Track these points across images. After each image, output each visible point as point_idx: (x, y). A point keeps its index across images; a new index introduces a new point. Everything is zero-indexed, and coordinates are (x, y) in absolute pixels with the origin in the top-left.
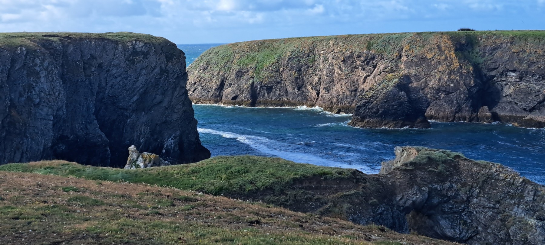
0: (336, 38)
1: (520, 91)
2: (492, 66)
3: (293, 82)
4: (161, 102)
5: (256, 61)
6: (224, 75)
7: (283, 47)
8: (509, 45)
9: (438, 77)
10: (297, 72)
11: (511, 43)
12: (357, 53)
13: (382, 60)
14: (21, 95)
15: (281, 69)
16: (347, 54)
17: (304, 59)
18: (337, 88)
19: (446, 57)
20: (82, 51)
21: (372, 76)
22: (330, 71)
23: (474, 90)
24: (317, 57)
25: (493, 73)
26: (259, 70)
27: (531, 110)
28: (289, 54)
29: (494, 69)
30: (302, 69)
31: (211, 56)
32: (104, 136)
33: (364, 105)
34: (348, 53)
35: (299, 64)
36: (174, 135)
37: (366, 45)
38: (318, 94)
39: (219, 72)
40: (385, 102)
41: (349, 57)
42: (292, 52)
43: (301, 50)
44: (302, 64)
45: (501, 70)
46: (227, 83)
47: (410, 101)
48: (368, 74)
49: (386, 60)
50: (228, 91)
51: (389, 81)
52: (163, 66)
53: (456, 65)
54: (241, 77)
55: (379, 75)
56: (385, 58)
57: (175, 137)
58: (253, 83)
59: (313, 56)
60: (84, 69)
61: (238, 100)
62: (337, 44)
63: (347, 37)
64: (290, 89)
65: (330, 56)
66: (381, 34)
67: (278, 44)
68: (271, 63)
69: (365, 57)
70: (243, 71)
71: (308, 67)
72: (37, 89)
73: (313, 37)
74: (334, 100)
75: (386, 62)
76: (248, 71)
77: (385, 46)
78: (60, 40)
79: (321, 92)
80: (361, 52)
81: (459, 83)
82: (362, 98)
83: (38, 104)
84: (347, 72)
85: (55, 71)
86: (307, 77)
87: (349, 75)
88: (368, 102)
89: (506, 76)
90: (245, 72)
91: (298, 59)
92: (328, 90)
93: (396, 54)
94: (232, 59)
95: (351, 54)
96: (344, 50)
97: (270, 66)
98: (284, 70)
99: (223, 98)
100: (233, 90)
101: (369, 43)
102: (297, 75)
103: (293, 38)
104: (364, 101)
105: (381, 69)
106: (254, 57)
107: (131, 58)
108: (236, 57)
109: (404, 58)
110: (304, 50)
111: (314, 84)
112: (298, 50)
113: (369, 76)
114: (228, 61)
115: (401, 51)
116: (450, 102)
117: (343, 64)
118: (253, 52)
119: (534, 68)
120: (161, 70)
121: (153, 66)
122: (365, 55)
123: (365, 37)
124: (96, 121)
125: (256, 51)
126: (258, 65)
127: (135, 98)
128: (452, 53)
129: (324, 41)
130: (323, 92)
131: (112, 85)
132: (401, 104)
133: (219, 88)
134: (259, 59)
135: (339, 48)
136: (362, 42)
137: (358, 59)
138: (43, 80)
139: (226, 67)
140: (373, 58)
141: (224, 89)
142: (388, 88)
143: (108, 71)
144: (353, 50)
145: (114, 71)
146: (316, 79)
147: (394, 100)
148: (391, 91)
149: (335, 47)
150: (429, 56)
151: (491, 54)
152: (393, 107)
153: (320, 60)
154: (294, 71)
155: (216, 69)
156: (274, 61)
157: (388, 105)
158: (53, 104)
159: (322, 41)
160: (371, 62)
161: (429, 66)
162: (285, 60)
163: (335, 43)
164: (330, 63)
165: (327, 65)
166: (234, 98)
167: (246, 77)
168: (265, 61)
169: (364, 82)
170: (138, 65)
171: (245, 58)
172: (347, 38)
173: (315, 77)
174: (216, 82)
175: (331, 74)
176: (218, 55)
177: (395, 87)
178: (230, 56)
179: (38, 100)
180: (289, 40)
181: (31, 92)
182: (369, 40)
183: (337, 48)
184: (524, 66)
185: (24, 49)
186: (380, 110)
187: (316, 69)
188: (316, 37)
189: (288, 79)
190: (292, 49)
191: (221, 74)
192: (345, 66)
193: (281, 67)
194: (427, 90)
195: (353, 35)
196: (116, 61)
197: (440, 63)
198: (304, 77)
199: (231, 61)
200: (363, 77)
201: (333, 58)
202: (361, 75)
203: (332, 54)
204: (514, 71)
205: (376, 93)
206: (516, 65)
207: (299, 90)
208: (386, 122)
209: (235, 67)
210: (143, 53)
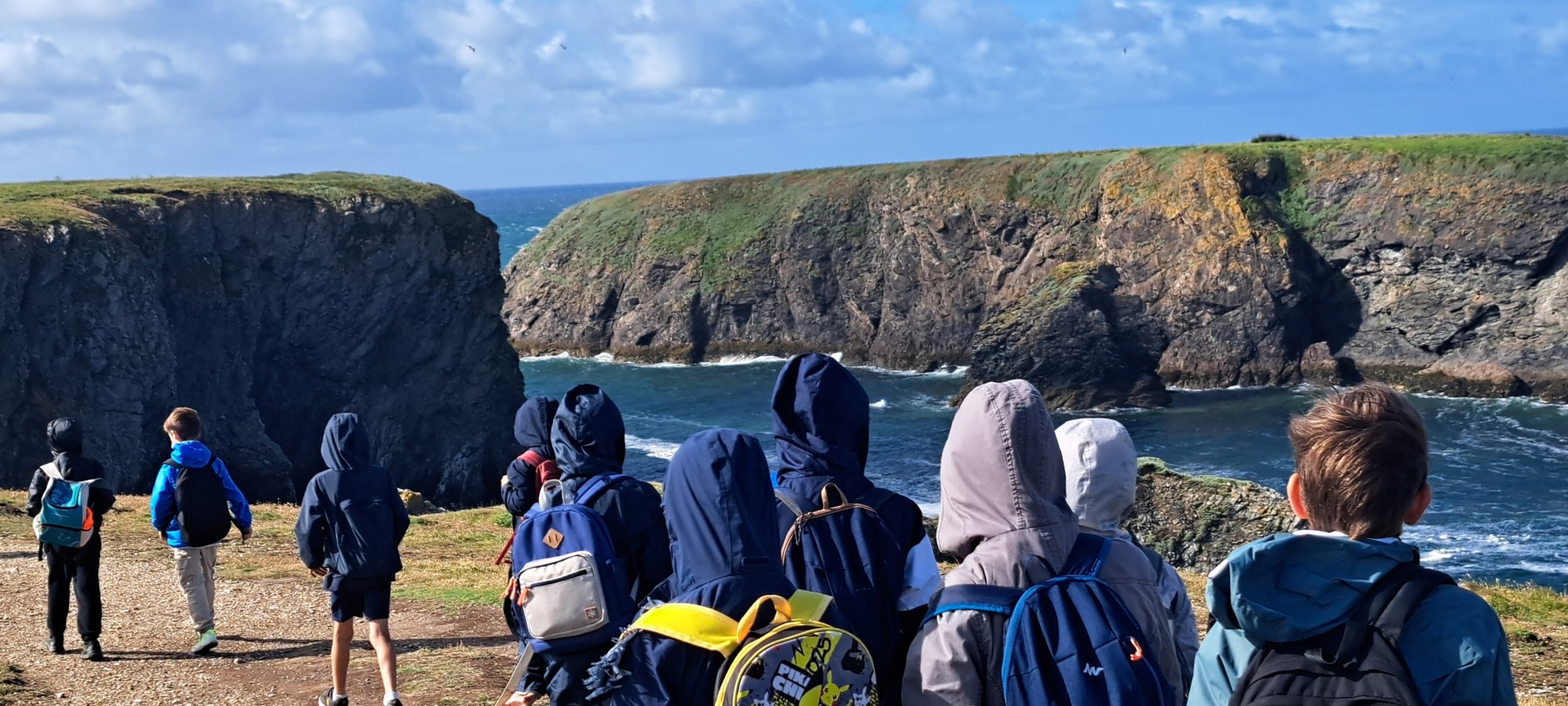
0: (923, 170)
1: (1414, 298)
2: (1341, 236)
3: (807, 292)
4: (432, 358)
5: (705, 237)
6: (615, 279)
7: (781, 196)
8: (1384, 177)
9: (1195, 268)
10: (817, 265)
11: (1391, 171)
12: (980, 210)
13: (1045, 227)
14: (57, 352)
15: (775, 257)
16: (954, 211)
17: (838, 228)
18: (924, 306)
19: (1217, 215)
20: (215, 228)
21: (1021, 269)
22: (908, 258)
23: (1292, 301)
24: (873, 221)
25: (1342, 253)
26: (713, 261)
27: (1443, 348)
28: (795, 215)
29: (1346, 242)
30: (833, 256)
31: (579, 225)
32: (278, 451)
33: (995, 348)
34: (956, 210)
35: (823, 240)
36: (468, 444)
37: (1003, 187)
38: (876, 322)
39: (603, 270)
40: (1049, 339)
41: (959, 218)
42: (803, 211)
43: (829, 204)
44: (832, 240)
45: (1362, 244)
46: (624, 299)
47: (1116, 334)
48: (1009, 264)
49: (1059, 224)
50: (626, 320)
51: (1061, 282)
52: (439, 260)
53: (1244, 234)
54: (664, 280)
55: (1040, 265)
56: (1055, 222)
57: (473, 450)
58: (697, 297)
59: (861, 219)
60: (225, 275)
61: (656, 344)
62: (925, 186)
63: (951, 164)
64: (798, 311)
65: (906, 219)
66: (1044, 156)
67: (767, 187)
68: (747, 240)
69: (1002, 218)
70: (669, 264)
71: (849, 249)
72: (99, 334)
73: (860, 168)
74: (920, 337)
75: (1057, 232)
76: (683, 264)
77: (1055, 189)
78: (159, 201)
79: (883, 315)
80: (990, 206)
81: (1250, 282)
82: (988, 329)
83: (104, 372)
84: (953, 260)
85: (149, 286)
86: (847, 277)
87: (958, 268)
88: (1004, 341)
89: (1378, 259)
90: (674, 268)
91: (819, 228)
92: (902, 310)
93: (1085, 209)
94: (637, 232)
95: (963, 211)
96: (945, 202)
97: (743, 248)
98: (782, 260)
99: (615, 340)
100: (641, 319)
101: (1013, 180)
102: (819, 273)
103: (806, 172)
104: (995, 338)
105: (1044, 251)
106: (699, 225)
107: (349, 244)
108: (650, 228)
109: (1106, 220)
110: (837, 204)
111: (865, 294)
112: (821, 204)
113: (1012, 269)
114: (626, 239)
115: (1096, 201)
116: (1227, 334)
117: (944, 238)
118: (698, 211)
119: (1447, 237)
120: (433, 271)
121: (410, 261)
122: (1001, 213)
123: (1000, 164)
124: (256, 414)
125: (705, 208)
126: (710, 247)
127: (362, 350)
128: (1233, 201)
129: (892, 176)
130: (888, 315)
131: (299, 317)
132: (1091, 343)
133: (602, 313)
134: (714, 231)
135: (931, 197)
136: (993, 179)
137: (983, 224)
138: (114, 309)
139: (623, 254)
140: (1023, 223)
141: (616, 316)
142: (1057, 302)
143: (289, 279)
144: (970, 201)
145: (305, 279)
146: (870, 281)
147: (1074, 334)
148: (1066, 308)
149: (921, 194)
150: (1171, 212)
151: (1337, 202)
152: (1070, 353)
153: (881, 228)
154: (810, 261)
155: (594, 261)
156: (756, 234)
157: (1058, 347)
158: (142, 371)
159: (886, 177)
160: (1018, 232)
161: (1170, 238)
162: (785, 231)
163: (922, 183)
164: (908, 237)
165: (899, 244)
166: (645, 340)
167: (676, 280)
168: (730, 237)
169: (999, 287)
170: (369, 261)
171: (674, 230)
172: (954, 170)
173: (867, 275)
174: (594, 296)
175: (909, 267)
176: (600, 223)
177: (1075, 298)
178: (632, 223)
179: (104, 362)
180: (797, 175)
181: (85, 343)
182: (1012, 173)
183: (927, 195)
184: (1422, 234)
185: (64, 230)
186: (1036, 360)
187: (869, 256)
188: (870, 166)
189: (793, 284)
190: (803, 200)
191: (606, 273)
192: (947, 246)
193: (775, 252)
194: (1166, 303)
195: (970, 160)
196: (310, 253)
197: (1199, 231)
198: (838, 277)
199: (635, 237)
200: (998, 273)
201: (916, 224)
202: (991, 268)
203: (914, 213)
204: (1397, 247)
205: (1025, 315)
206: (1401, 232)
207: (823, 313)
208: (1053, 393)
209: (647, 254)
210: (383, 228)
